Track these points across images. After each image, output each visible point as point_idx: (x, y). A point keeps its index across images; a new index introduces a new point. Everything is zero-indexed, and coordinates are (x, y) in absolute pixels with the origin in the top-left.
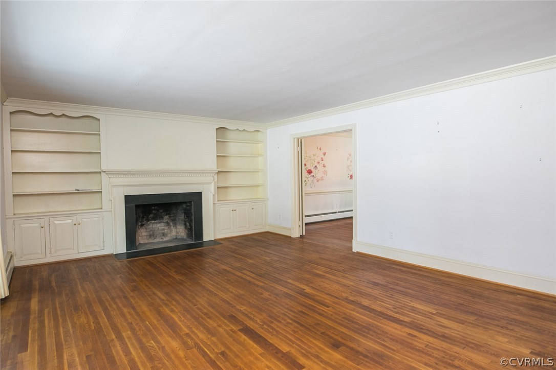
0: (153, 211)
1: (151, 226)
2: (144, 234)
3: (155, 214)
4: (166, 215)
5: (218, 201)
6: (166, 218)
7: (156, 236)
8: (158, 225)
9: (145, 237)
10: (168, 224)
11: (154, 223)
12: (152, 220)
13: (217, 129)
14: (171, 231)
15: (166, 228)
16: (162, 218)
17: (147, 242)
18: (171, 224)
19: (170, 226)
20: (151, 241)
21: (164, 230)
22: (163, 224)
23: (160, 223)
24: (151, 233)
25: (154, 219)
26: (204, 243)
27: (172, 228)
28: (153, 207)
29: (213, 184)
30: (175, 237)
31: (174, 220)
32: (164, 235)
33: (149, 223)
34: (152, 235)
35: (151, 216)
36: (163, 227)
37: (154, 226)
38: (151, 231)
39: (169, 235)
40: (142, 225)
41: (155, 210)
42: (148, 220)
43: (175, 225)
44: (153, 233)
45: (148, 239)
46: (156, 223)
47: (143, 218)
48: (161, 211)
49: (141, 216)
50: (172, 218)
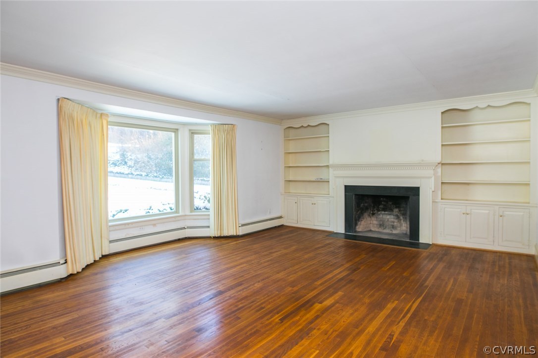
0: (383, 203)
1: (381, 216)
2: (375, 222)
3: (385, 205)
4: (396, 208)
5: (442, 199)
6: (396, 211)
7: (386, 227)
8: (388, 217)
9: (376, 226)
10: (398, 217)
11: (385, 214)
12: (382, 211)
13: (442, 113)
14: (401, 225)
15: (396, 221)
16: (391, 210)
17: (377, 230)
18: (401, 218)
19: (401, 220)
20: (380, 230)
21: (394, 222)
22: (392, 216)
23: (390, 215)
24: (381, 223)
25: (384, 210)
26: (420, 245)
27: (402, 222)
28: (382, 199)
29: (433, 178)
30: (405, 232)
31: (404, 215)
32: (393, 227)
33: (379, 213)
34: (382, 225)
35: (381, 206)
36: (393, 220)
37: (385, 217)
38: (380, 221)
39: (399, 229)
40: (373, 214)
41: (384, 201)
42: (378, 210)
43: (405, 219)
44: (383, 223)
45: (378, 228)
46: (386, 214)
47: (374, 207)
48: (391, 203)
49: (372, 205)
50: (402, 212)
